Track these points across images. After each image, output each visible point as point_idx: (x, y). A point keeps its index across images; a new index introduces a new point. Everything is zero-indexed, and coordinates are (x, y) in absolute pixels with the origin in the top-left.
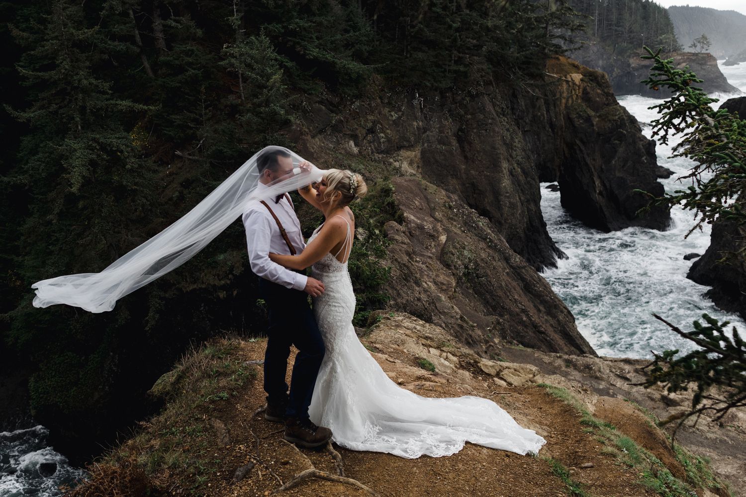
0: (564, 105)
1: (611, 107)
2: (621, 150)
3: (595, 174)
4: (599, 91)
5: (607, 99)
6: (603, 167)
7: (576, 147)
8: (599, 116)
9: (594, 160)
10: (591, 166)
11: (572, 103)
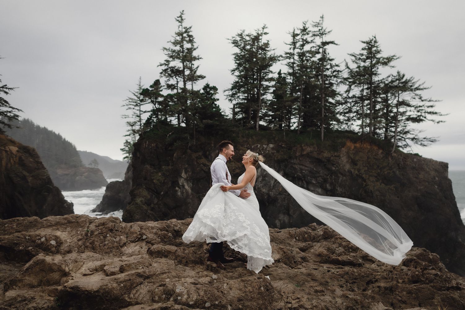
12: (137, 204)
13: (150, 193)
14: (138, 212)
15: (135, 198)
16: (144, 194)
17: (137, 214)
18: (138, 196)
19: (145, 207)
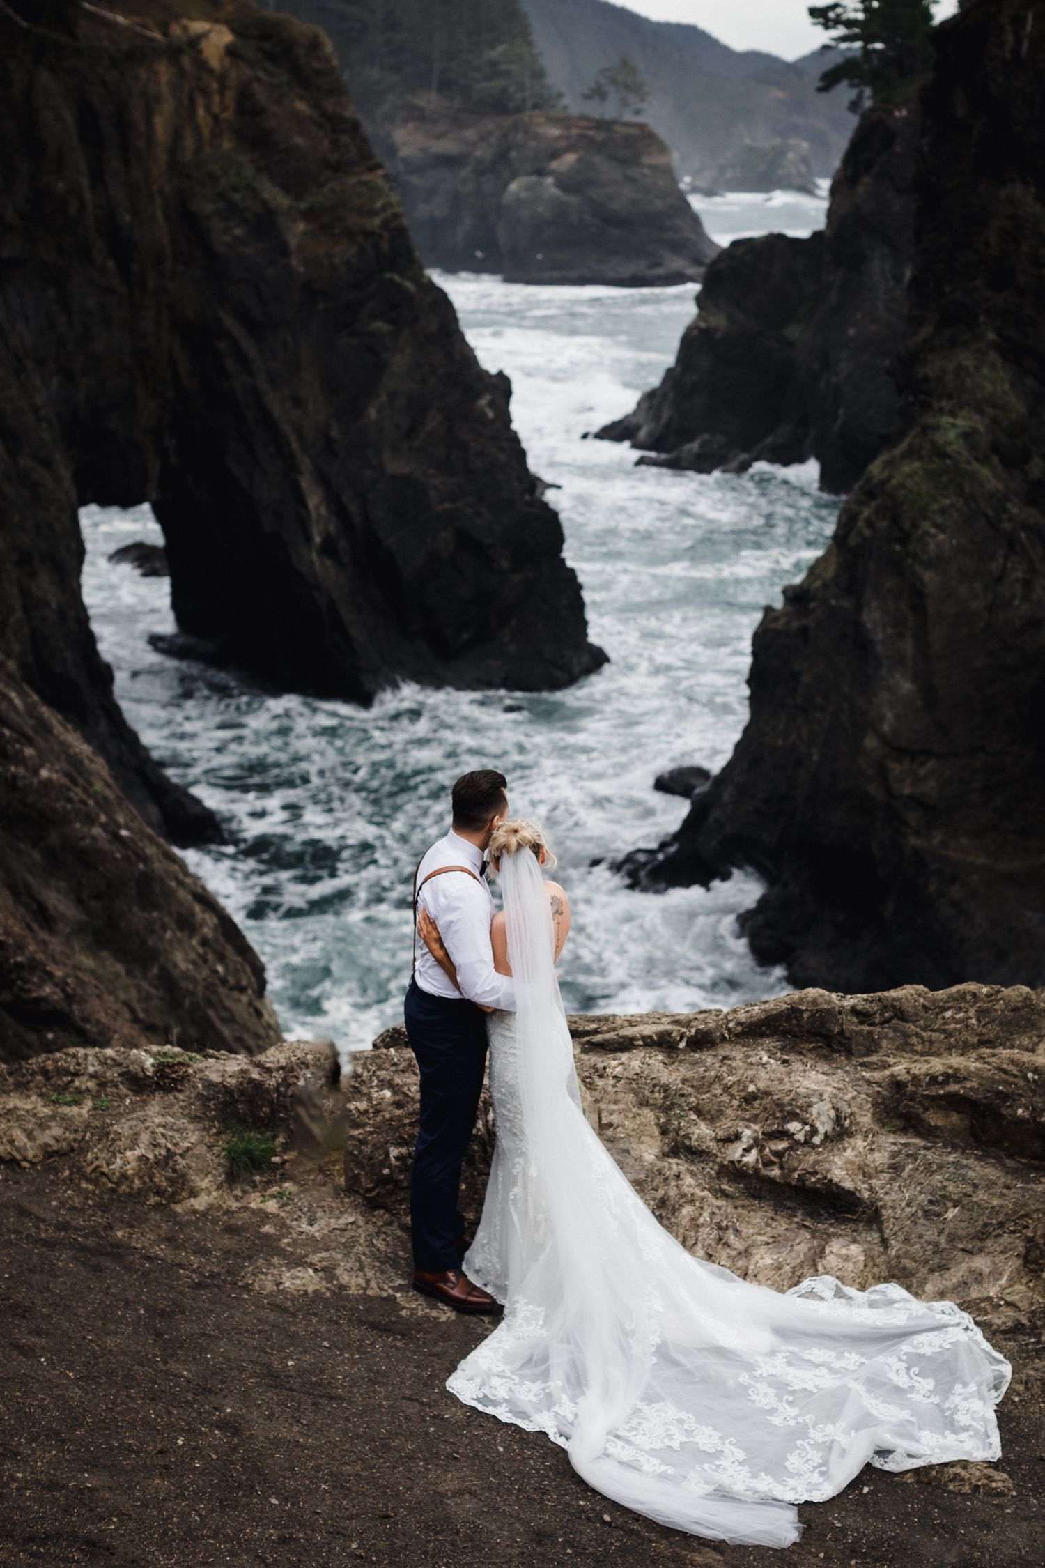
0: (163, 157)
1: (353, 180)
2: (399, 361)
3: (305, 464)
4: (301, 106)
5: (334, 143)
6: (335, 433)
7: (222, 345)
8: (309, 215)
9: (298, 402)
10: (287, 429)
11: (198, 151)
12: (940, 453)
13: (1030, 382)
14: (943, 511)
15: (926, 406)
16: (989, 387)
17: (939, 520)
18: (950, 397)
19: (989, 477)
